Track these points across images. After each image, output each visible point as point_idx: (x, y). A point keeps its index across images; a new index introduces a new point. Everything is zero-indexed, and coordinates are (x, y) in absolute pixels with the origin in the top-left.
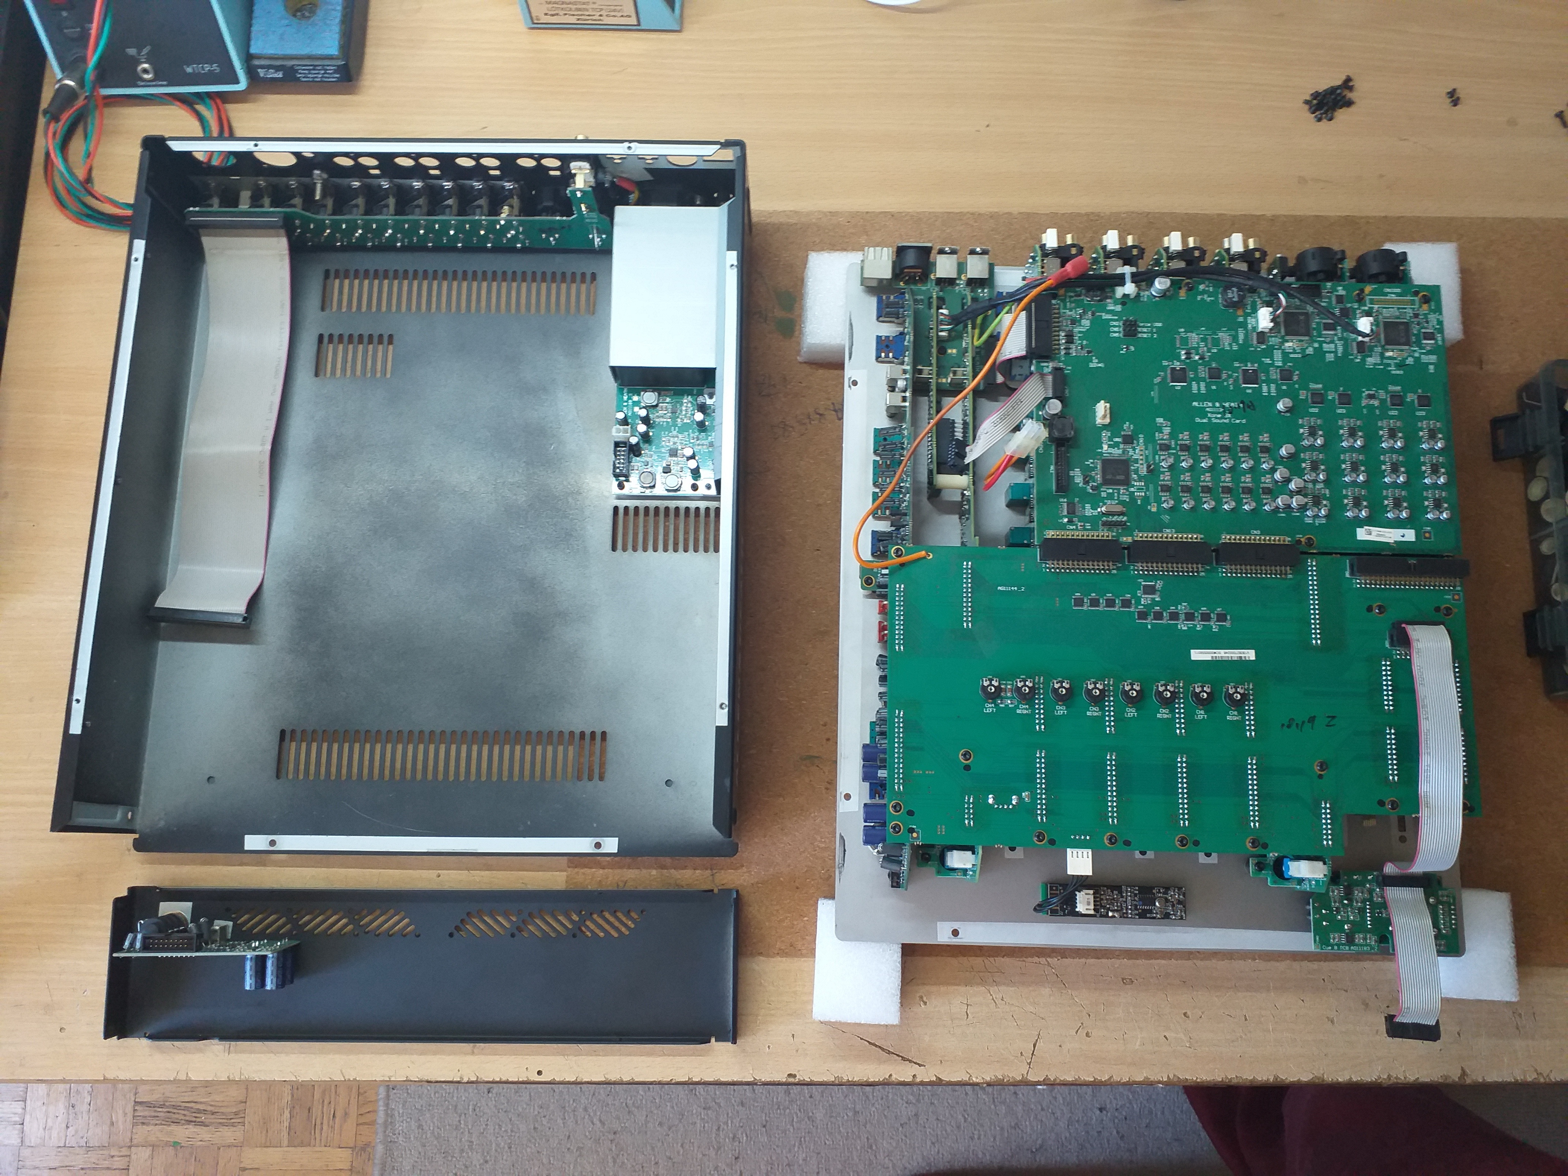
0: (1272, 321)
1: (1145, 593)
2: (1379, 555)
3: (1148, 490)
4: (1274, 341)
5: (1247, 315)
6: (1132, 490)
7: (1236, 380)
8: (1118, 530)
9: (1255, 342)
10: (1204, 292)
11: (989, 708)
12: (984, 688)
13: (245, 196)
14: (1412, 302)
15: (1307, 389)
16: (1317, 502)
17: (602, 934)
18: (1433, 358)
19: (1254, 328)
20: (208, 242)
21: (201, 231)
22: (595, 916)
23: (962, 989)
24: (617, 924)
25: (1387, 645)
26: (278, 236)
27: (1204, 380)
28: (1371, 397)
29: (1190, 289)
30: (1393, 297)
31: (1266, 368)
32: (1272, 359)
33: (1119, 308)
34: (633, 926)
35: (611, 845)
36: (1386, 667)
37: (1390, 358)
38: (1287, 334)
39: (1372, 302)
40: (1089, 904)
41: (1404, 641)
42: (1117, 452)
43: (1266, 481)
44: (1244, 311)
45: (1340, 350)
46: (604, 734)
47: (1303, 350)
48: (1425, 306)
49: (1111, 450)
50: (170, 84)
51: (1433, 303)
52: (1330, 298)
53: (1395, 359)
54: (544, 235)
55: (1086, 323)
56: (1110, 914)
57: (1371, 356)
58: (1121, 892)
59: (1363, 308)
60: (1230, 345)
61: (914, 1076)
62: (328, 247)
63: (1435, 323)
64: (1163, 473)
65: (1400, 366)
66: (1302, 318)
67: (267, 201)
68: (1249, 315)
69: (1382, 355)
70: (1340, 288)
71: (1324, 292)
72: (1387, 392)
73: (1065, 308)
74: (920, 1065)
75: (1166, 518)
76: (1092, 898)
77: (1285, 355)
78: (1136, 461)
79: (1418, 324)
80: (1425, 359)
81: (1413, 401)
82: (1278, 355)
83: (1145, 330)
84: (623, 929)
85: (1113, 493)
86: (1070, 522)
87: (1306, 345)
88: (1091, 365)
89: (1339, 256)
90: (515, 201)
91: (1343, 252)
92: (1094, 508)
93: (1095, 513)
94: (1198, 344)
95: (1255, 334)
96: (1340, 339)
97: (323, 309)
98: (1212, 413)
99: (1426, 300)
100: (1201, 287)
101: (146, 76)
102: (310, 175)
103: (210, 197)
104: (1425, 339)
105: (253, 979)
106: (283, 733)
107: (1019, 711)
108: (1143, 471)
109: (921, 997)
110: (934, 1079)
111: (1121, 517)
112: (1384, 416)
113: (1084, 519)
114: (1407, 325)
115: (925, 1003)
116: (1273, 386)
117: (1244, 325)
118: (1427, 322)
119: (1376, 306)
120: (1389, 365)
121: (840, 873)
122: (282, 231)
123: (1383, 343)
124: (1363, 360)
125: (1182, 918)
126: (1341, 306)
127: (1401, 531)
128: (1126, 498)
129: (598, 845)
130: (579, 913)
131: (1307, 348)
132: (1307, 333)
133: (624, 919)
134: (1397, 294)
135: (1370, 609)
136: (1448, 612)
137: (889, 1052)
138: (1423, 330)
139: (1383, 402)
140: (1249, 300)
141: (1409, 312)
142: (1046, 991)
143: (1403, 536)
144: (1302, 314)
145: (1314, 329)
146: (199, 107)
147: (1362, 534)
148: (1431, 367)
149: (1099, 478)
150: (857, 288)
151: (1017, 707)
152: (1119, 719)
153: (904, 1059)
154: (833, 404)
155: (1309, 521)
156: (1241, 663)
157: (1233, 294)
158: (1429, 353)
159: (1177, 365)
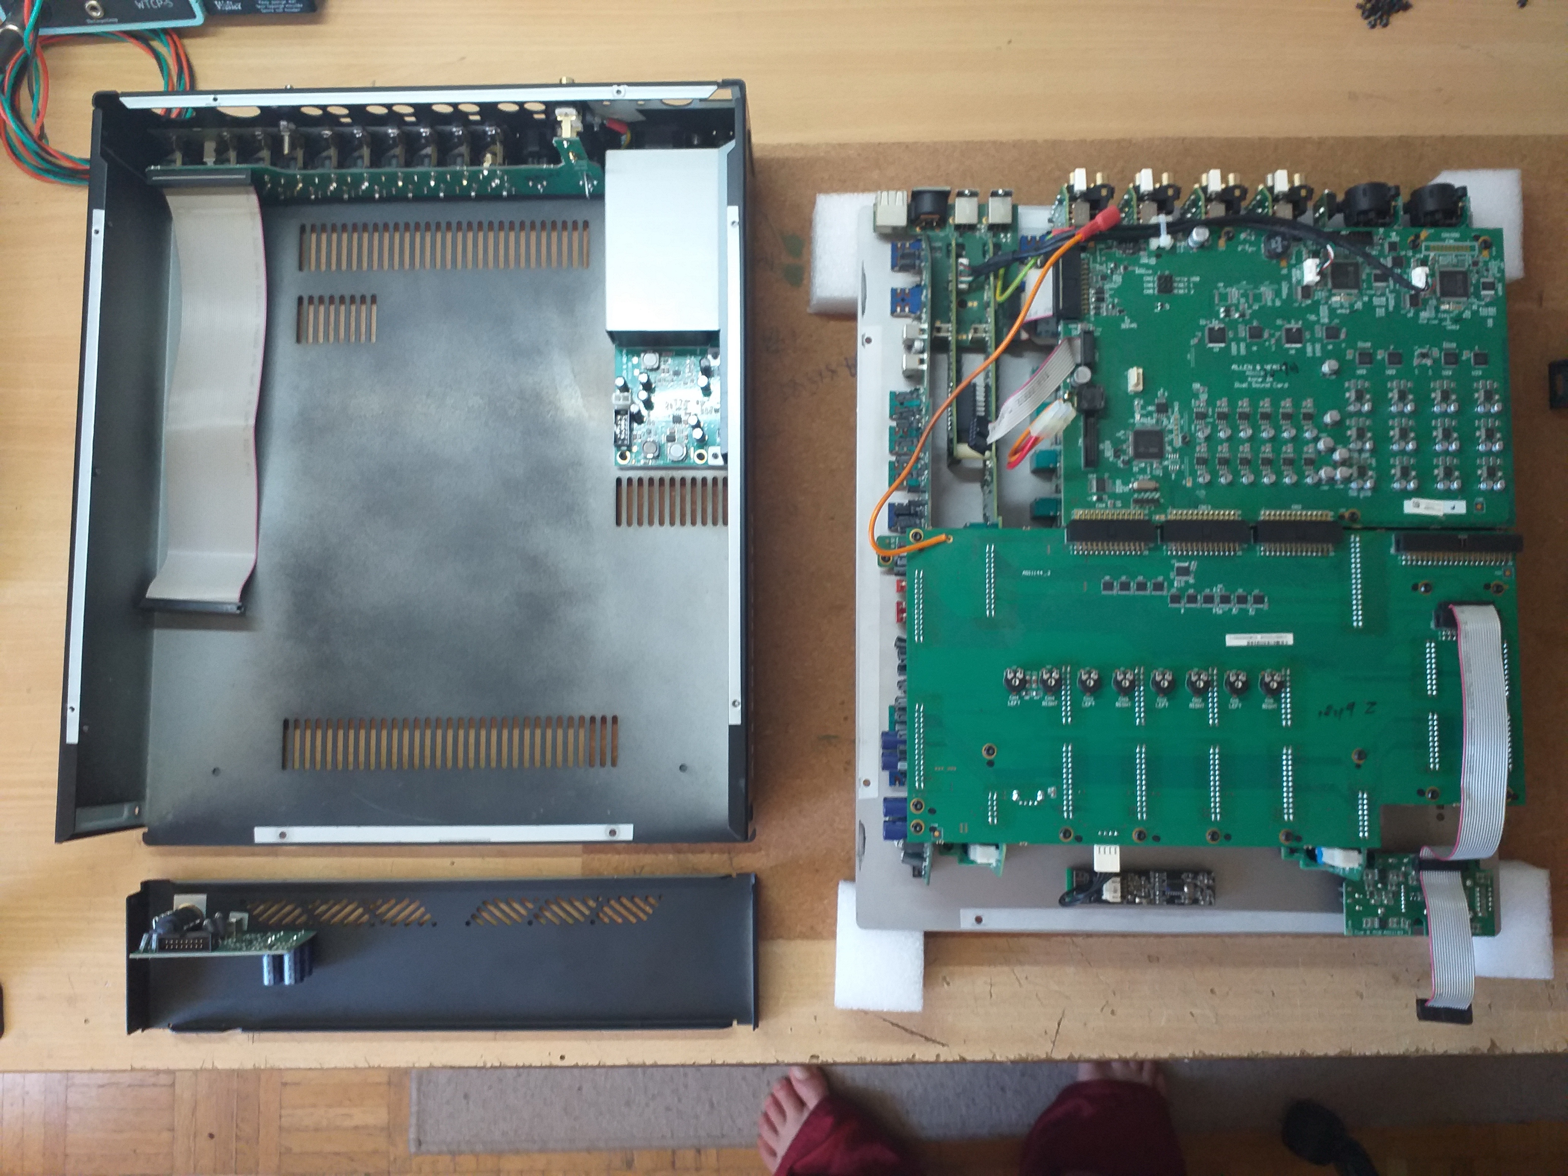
0: (1319, 273)
1: (1178, 574)
2: (1427, 529)
3: (1182, 462)
4: (1320, 295)
5: (1290, 267)
6: (1166, 463)
7: (1278, 340)
8: (1150, 508)
9: (1300, 296)
10: (1245, 241)
11: (1013, 701)
12: (1008, 682)
13: (210, 147)
14: (1472, 248)
15: (1356, 349)
16: (1362, 473)
17: (620, 920)
18: (1492, 311)
19: (1299, 282)
20: (173, 201)
21: (165, 191)
22: (612, 902)
23: (986, 969)
24: (634, 909)
25: (1432, 625)
26: (247, 193)
27: (1244, 340)
28: (1424, 356)
29: (1230, 239)
30: (1452, 242)
31: (1310, 326)
32: (1318, 315)
33: (1153, 261)
34: (650, 911)
35: (626, 832)
36: (1430, 649)
37: (1445, 311)
38: (1335, 286)
39: (1428, 248)
40: (1115, 891)
41: (1451, 622)
42: (1150, 422)
43: (1309, 451)
44: (1288, 263)
45: (1392, 303)
46: (615, 719)
47: (1352, 306)
48: (1486, 253)
49: (1144, 420)
50: (122, 21)
51: (1494, 249)
52: (1382, 245)
53: (1452, 312)
54: (531, 184)
55: (1118, 279)
56: (1137, 900)
57: (1425, 310)
58: (1148, 879)
59: (1418, 256)
60: (1273, 301)
61: (938, 1056)
62: (303, 200)
63: (1496, 269)
64: (1200, 444)
65: (1457, 320)
66: (1351, 269)
67: (232, 155)
68: (1294, 266)
69: (1437, 309)
70: (1394, 234)
71: (1376, 239)
72: (1441, 350)
73: (1095, 261)
74: (943, 1045)
75: (1202, 493)
76: (1118, 886)
77: (1332, 311)
78: (1171, 432)
79: (1478, 272)
80: (1483, 312)
81: (1469, 360)
82: (1324, 311)
83: (1181, 285)
84: (641, 915)
85: (1145, 468)
86: (1100, 499)
87: (1355, 299)
88: (1123, 326)
89: (1393, 192)
90: (498, 148)
91: (1397, 188)
92: (1125, 483)
93: (1126, 489)
94: (1238, 300)
95: (1300, 289)
96: (1391, 292)
97: (301, 268)
98: (1252, 377)
99: (1487, 245)
100: (1243, 236)
101: (94, 14)
102: (278, 126)
103: (172, 151)
104: (1484, 289)
105: (272, 975)
106: (286, 723)
107: (1044, 704)
108: (1178, 442)
109: (944, 979)
110: (958, 1058)
111: (1154, 494)
112: (1438, 376)
113: (1115, 496)
114: (1465, 275)
115: (948, 984)
116: (1318, 346)
117: (1288, 277)
118: (1487, 270)
119: (1432, 254)
120: (1445, 319)
121: (860, 861)
122: (252, 189)
123: (1438, 294)
124: (1417, 314)
125: (1211, 903)
126: (1394, 254)
127: (1451, 503)
128: (1159, 473)
129: (613, 833)
130: (596, 900)
131: (1356, 302)
132: (1357, 285)
133: (642, 905)
134: (1456, 240)
135: (1415, 587)
136: (1499, 589)
137: (912, 1033)
138: (1482, 280)
139: (1435, 361)
140: (1294, 250)
141: (1469, 260)
142: (1070, 970)
143: (1454, 508)
144: (1351, 264)
145: (1363, 281)
146: (155, 44)
147: (1410, 507)
148: (1490, 322)
149: (1131, 451)
150: (869, 235)
151: (1043, 699)
152: (1150, 709)
153: (927, 1039)
154: (846, 359)
155: (1353, 494)
156: (1279, 648)
157: (1277, 244)
158: (1487, 305)
159: (1216, 325)
